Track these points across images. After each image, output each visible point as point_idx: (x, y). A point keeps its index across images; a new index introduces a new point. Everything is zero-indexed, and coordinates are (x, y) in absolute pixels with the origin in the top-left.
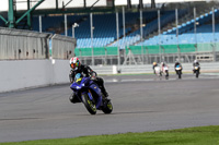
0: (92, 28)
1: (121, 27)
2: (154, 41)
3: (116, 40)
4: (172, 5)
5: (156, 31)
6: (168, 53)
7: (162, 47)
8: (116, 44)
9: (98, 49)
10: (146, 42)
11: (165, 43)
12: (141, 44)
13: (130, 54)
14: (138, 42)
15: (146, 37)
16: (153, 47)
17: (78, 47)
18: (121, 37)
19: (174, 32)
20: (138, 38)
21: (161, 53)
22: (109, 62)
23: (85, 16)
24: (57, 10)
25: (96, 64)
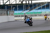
0: (18, 9)
1: (24, 8)
2: (32, 11)
3: (23, 11)
4: (36, 3)
5: (32, 9)
6: (35, 14)
7: (34, 13)
9: (19, 13)
10: (30, 12)
11: (34, 12)
12: (29, 12)
15: (30, 10)
16: (32, 13)
17: (15, 13)
18: (24, 11)
19: (36, 9)
20: (28, 11)
21: (33, 14)
22: (22, 16)
23: (16, 6)
24: (10, 5)
25: (19, 17)
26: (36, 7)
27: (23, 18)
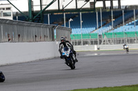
0: (81, 22)
1: (99, 21)
2: (120, 29)
3: (96, 29)
4: (131, 7)
5: (122, 23)
6: (129, 37)
7: (126, 33)
8: (96, 32)
9: (85, 35)
10: (116, 30)
11: (128, 31)
12: (112, 32)
13: (105, 38)
14: (110, 30)
15: (115, 27)
16: (120, 33)
17: (73, 33)
19: (133, 24)
21: (125, 37)
22: (92, 43)
23: (76, 14)
24: (59, 11)
25: (84, 44)
26: (133, 16)
27: (96, 49)
